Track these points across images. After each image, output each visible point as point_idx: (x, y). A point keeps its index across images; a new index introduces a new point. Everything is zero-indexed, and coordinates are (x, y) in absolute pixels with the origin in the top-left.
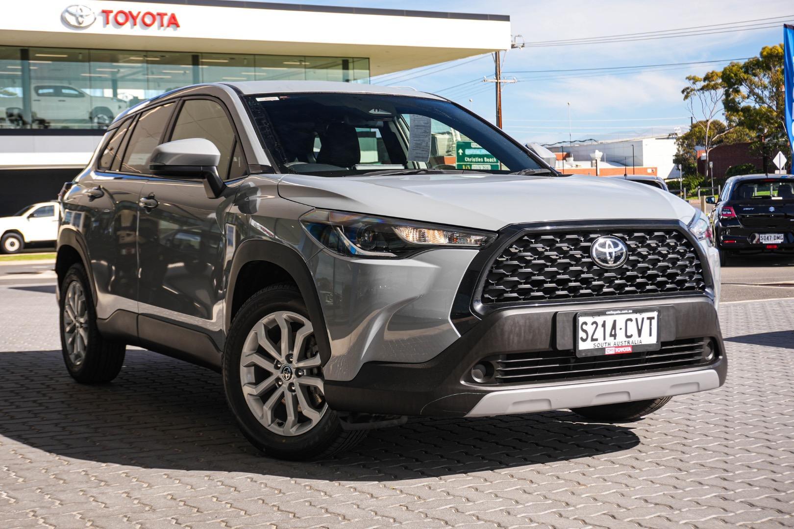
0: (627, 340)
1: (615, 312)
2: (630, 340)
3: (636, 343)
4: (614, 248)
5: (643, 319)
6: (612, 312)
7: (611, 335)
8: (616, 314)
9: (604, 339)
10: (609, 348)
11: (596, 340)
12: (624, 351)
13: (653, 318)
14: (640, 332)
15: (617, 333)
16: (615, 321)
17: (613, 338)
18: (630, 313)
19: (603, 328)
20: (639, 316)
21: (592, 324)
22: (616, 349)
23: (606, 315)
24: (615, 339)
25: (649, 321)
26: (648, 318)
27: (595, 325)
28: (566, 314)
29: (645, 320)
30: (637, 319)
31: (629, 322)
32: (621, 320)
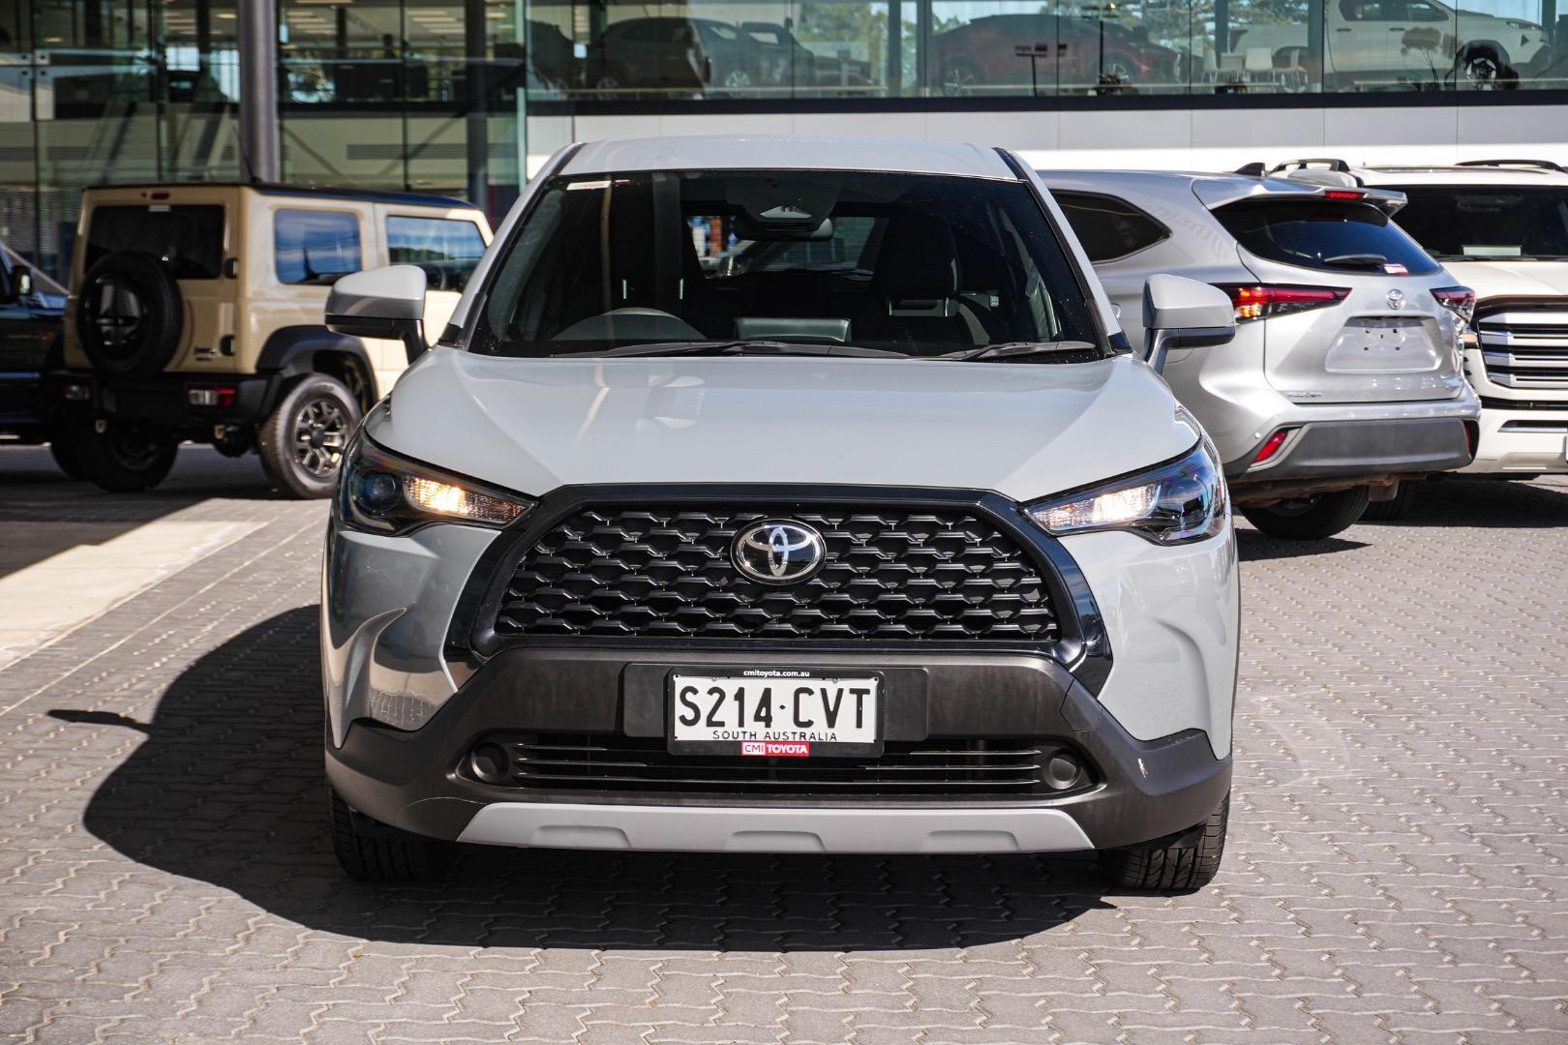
0: (799, 730)
1: (766, 674)
2: (808, 731)
3: (823, 737)
4: (790, 543)
5: (840, 691)
6: (758, 673)
7: (757, 718)
8: (768, 676)
9: (741, 724)
10: (751, 744)
11: (721, 724)
12: (789, 752)
13: (867, 692)
14: (831, 718)
15: (772, 714)
16: (767, 693)
17: (763, 724)
18: (805, 677)
19: (737, 703)
20: (831, 686)
21: (711, 692)
22: (770, 746)
23: (742, 676)
24: (768, 725)
25: (855, 696)
26: (852, 691)
27: (716, 696)
28: (649, 669)
29: (846, 694)
30: (824, 692)
31: (802, 696)
32: (783, 690)
